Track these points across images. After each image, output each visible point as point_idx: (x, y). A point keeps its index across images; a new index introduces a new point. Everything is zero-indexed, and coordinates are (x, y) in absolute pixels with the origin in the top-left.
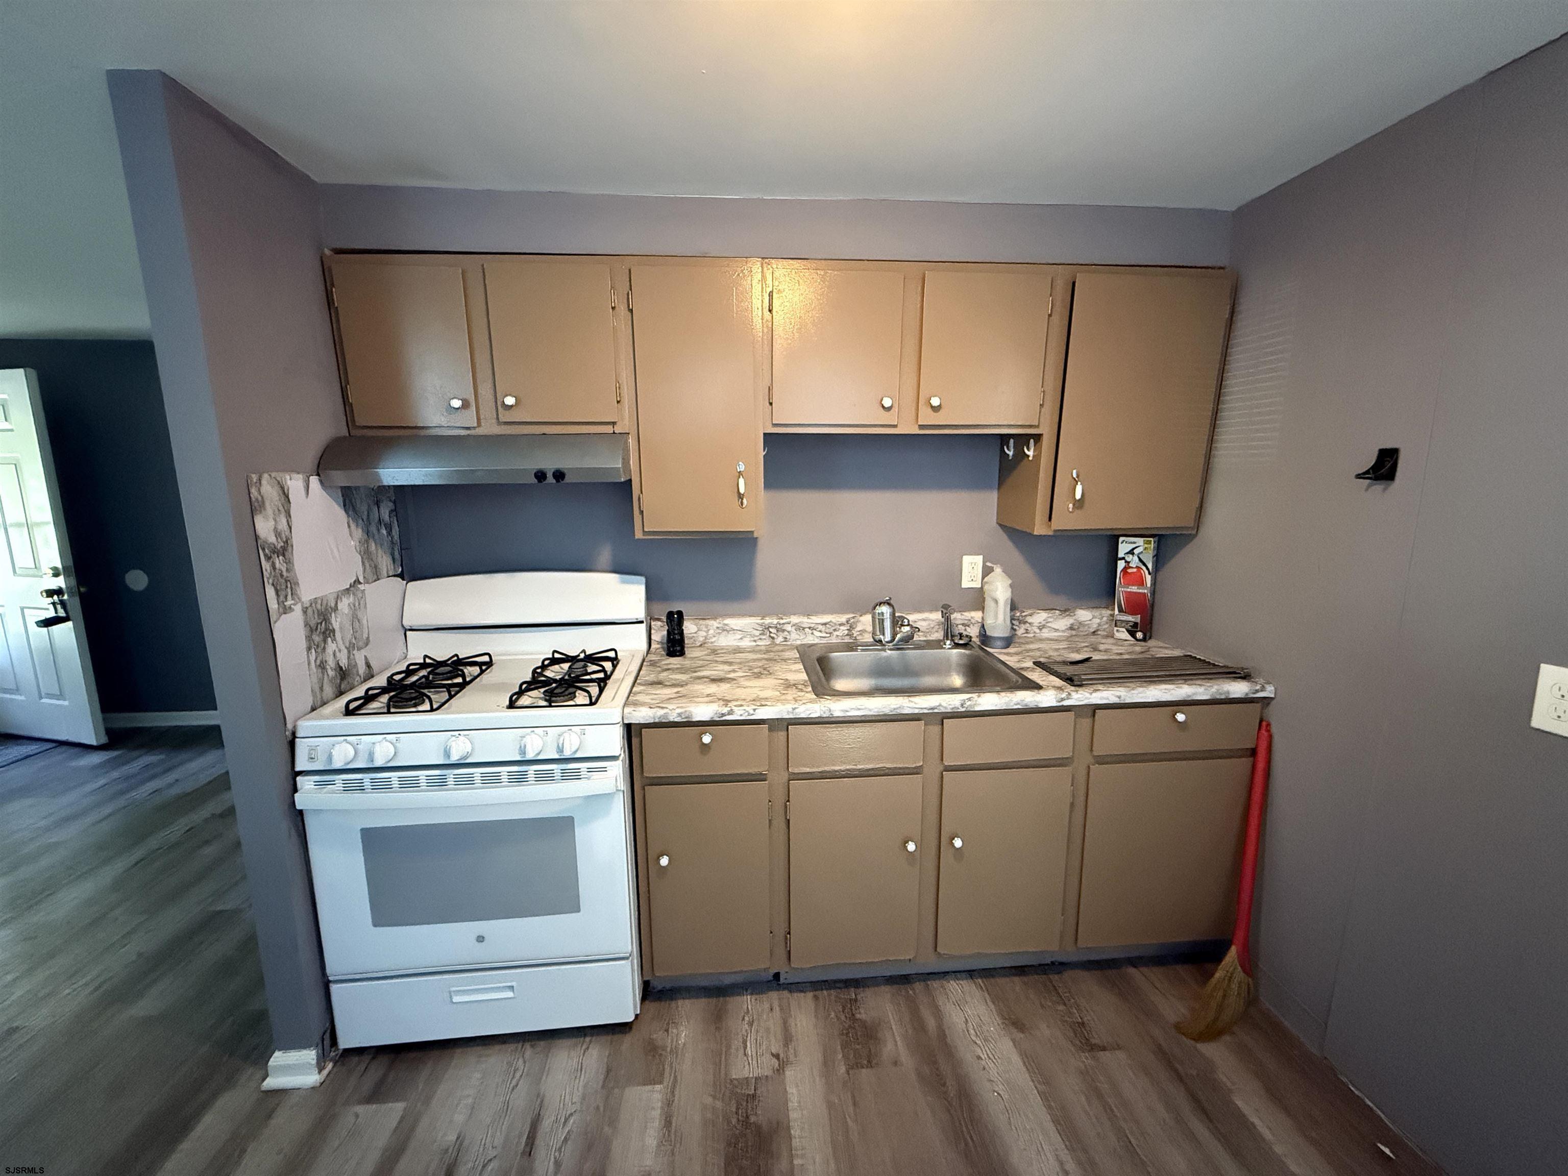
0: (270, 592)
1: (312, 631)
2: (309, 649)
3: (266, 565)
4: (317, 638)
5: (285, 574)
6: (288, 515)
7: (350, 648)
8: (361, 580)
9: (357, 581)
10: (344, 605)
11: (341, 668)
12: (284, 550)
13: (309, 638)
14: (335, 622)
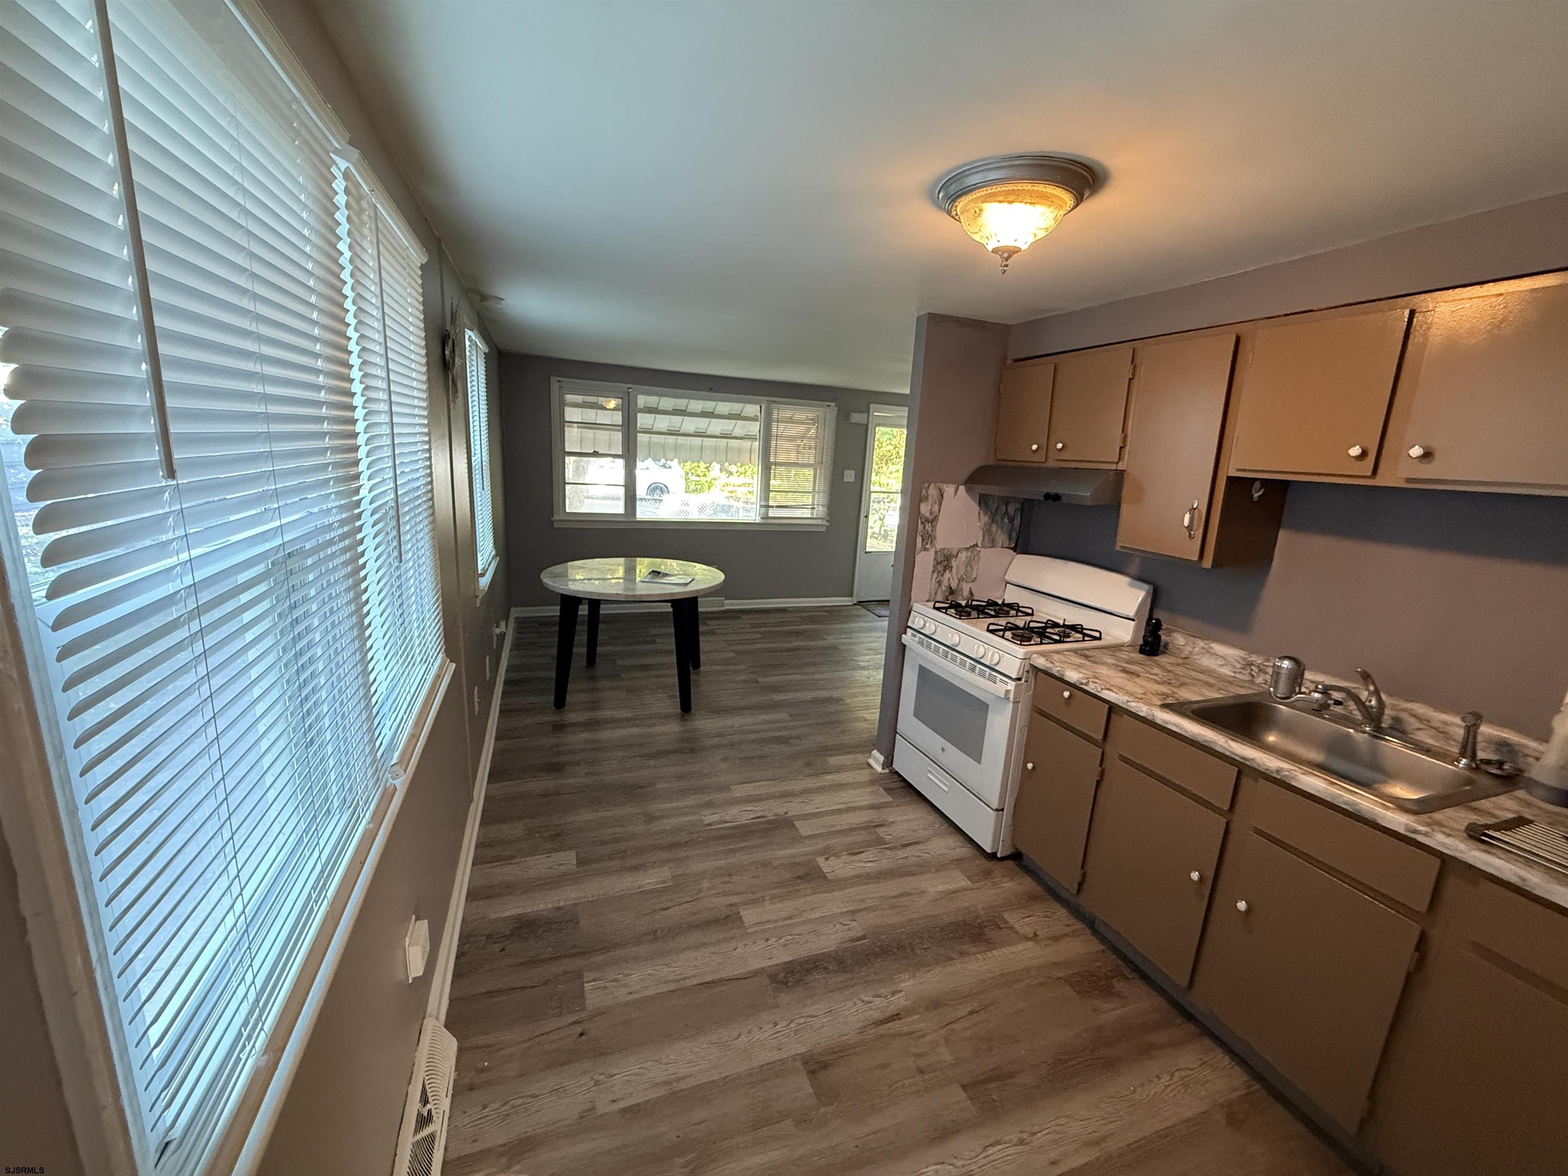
0: (919, 539)
1: (937, 563)
2: (934, 572)
3: (920, 527)
4: (940, 568)
5: (930, 532)
6: (940, 504)
7: (961, 580)
8: (979, 545)
9: (976, 545)
10: (963, 556)
11: (951, 588)
12: (933, 521)
13: (935, 567)
14: (954, 563)
